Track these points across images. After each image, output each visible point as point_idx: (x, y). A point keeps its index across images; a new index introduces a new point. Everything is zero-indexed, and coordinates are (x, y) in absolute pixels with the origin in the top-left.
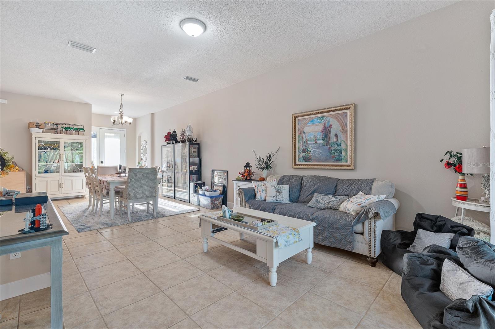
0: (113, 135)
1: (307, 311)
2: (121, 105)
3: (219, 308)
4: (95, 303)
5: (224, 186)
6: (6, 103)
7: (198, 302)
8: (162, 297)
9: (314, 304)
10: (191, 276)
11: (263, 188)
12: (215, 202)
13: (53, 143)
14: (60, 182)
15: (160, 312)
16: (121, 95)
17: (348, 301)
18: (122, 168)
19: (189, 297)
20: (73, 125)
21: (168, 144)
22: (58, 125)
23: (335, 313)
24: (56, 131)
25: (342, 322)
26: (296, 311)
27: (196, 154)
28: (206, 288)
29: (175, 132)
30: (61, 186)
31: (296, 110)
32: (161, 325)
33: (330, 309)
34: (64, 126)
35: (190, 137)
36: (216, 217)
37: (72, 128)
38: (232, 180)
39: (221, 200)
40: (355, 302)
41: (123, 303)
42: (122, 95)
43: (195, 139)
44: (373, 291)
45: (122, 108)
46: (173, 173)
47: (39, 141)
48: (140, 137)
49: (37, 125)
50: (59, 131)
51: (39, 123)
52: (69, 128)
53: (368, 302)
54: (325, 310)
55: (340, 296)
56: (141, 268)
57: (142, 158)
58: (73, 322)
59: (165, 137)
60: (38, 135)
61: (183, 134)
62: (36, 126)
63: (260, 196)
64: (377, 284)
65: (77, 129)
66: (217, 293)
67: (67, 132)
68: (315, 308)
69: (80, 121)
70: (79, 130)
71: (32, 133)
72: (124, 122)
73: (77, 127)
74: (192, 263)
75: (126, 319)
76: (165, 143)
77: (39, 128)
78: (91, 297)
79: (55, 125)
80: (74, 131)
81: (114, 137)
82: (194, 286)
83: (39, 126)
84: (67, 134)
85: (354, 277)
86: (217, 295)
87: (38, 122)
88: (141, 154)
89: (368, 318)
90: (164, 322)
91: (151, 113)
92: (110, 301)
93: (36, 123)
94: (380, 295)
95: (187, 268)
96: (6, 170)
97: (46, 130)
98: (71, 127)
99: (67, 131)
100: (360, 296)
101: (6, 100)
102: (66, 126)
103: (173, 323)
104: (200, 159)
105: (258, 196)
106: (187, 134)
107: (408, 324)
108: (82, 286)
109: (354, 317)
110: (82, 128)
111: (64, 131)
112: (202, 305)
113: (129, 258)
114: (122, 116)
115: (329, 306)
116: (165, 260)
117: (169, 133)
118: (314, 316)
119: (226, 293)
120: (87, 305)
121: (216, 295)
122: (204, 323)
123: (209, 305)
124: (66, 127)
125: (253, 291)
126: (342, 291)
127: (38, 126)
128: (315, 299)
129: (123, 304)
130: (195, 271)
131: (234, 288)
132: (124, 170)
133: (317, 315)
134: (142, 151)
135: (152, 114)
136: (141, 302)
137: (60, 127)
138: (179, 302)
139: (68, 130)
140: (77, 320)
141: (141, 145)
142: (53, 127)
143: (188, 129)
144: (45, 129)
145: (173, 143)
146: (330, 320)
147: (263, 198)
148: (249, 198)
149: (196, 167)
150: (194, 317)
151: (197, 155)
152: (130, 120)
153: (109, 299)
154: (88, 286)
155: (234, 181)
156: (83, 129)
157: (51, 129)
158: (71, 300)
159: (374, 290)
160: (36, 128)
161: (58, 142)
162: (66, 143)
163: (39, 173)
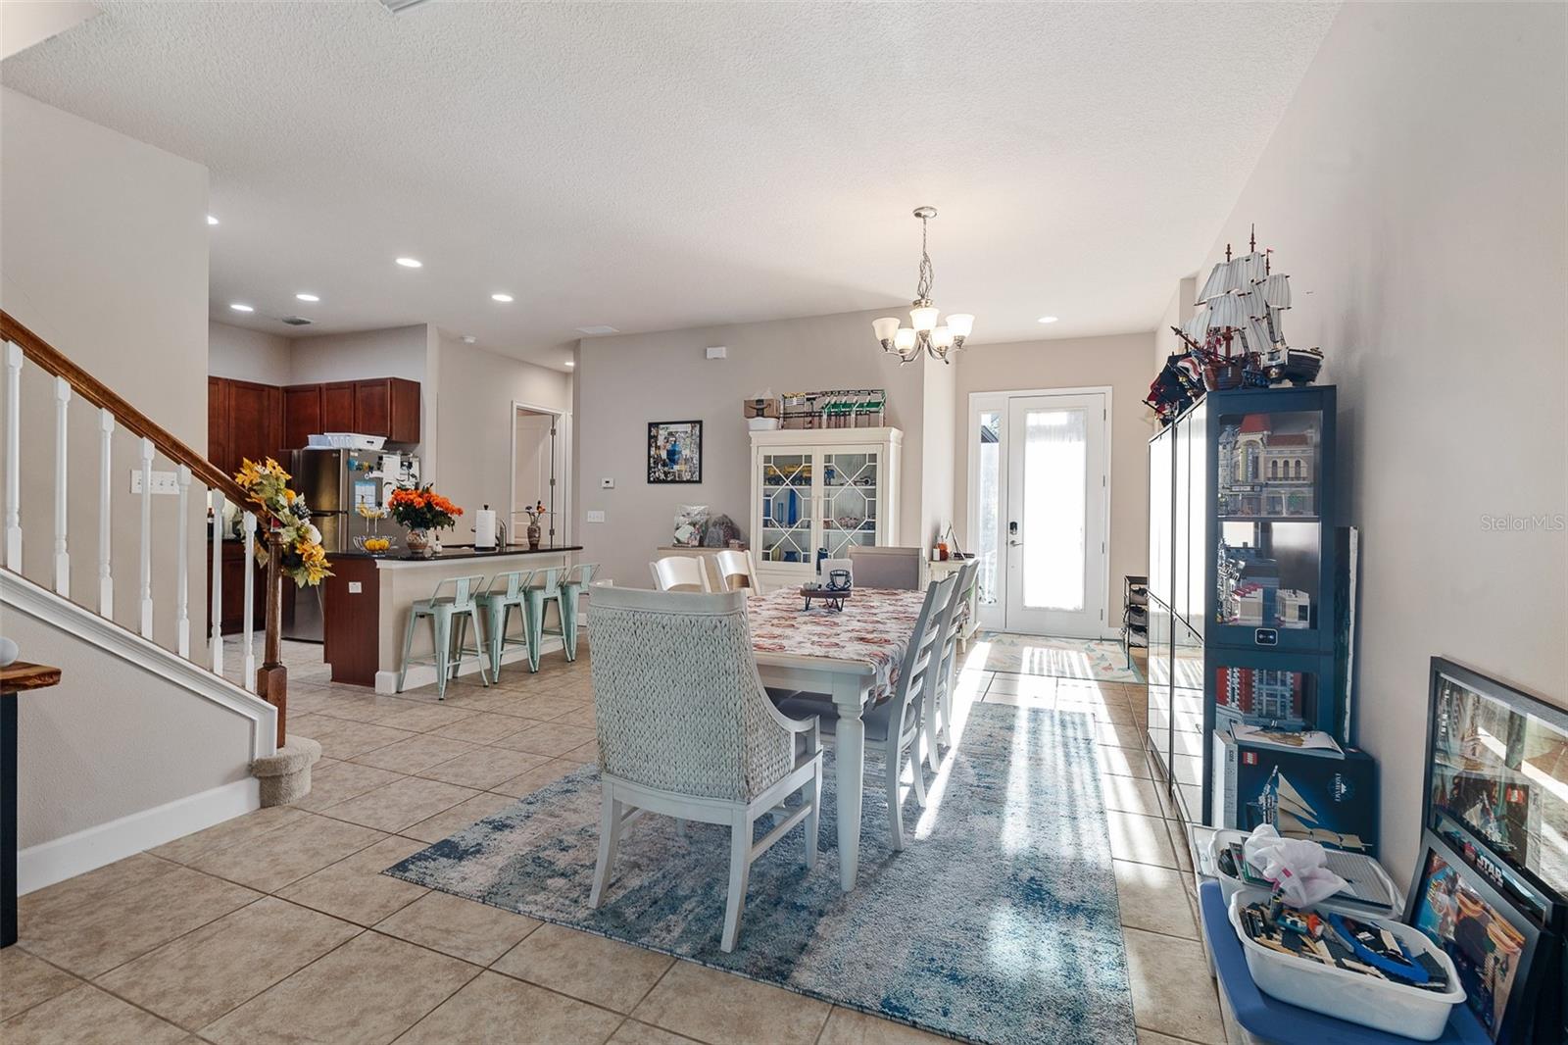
0: (1063, 419)
2: (926, 259)
6: (724, 356)
13: (796, 460)
16: (921, 213)
20: (856, 393)
21: (1165, 423)
22: (814, 399)
24: (810, 422)
34: (829, 400)
37: (851, 405)
42: (927, 212)
47: (767, 459)
49: (758, 407)
50: (815, 421)
51: (762, 401)
52: (845, 405)
60: (770, 439)
62: (758, 409)
65: (862, 405)
67: (837, 420)
70: (871, 408)
71: (750, 433)
77: (763, 416)
79: (808, 399)
80: (854, 415)
81: (1064, 429)
83: (763, 409)
84: (833, 427)
87: (760, 398)
93: (758, 401)
97: (787, 419)
98: (849, 399)
101: (724, 349)
110: (881, 400)
111: (825, 417)
124: (831, 405)
127: (759, 409)
137: (817, 405)
139: (839, 416)
142: (802, 408)
144: (786, 416)
145: (1169, 419)
156: (883, 404)
157: (800, 415)
160: (758, 415)
161: (809, 458)
162: (828, 458)
163: (766, 557)
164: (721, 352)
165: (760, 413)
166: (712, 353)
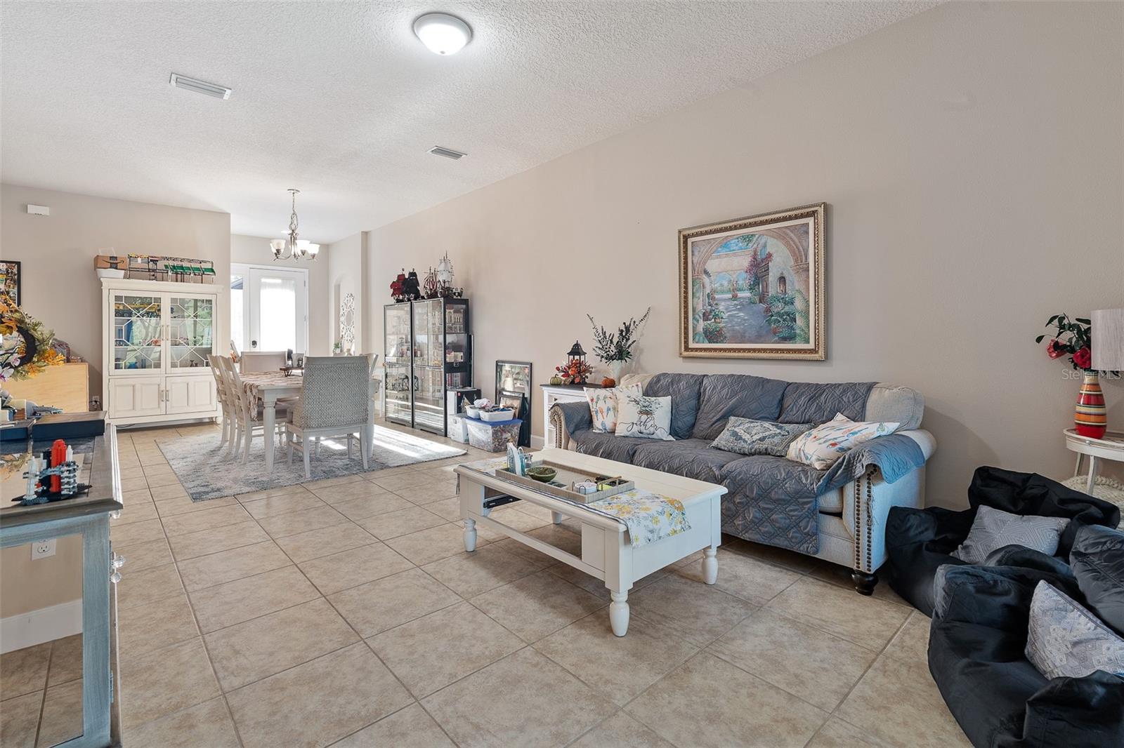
0: (279, 281)
1: (694, 698)
2: (294, 214)
3: (488, 683)
4: (212, 662)
5: (524, 399)
6: (47, 213)
7: (441, 668)
8: (362, 653)
9: (713, 682)
10: (433, 605)
11: (610, 403)
12: (502, 435)
13: (145, 301)
14: (163, 388)
15: (352, 689)
16: (293, 192)
17: (796, 676)
18: (294, 357)
19: (423, 655)
20: (190, 261)
21: (398, 301)
22: (157, 261)
23: (762, 705)
24: (153, 275)
25: (778, 727)
26: (670, 696)
27: (460, 326)
28: (462, 636)
29: (413, 274)
30: (163, 396)
31: (688, 221)
32: (353, 718)
33: (750, 695)
34: (171, 263)
35: (447, 285)
36: (492, 471)
37: (189, 268)
38: (541, 385)
39: (516, 430)
40: (813, 679)
41: (272, 664)
42: (295, 191)
43: (459, 291)
44: (860, 655)
45: (295, 221)
46: (410, 367)
47: (118, 298)
48: (338, 287)
49: (112, 261)
50: (159, 275)
51: (116, 258)
52: (182, 267)
53: (845, 681)
54: (738, 698)
55: (779, 663)
56: (322, 586)
57: (343, 333)
58: (160, 706)
59: (391, 287)
60: (115, 284)
61: (432, 280)
62: (111, 263)
63: (601, 422)
64: (873, 637)
65: (198, 269)
66: (486, 648)
67: (177, 276)
68: (713, 690)
69: (206, 253)
70: (202, 272)
71: (101, 279)
72: (300, 253)
73: (198, 266)
74: (438, 577)
75: (277, 703)
76: (392, 301)
77: (116, 268)
78: (204, 648)
79: (151, 260)
80: (192, 275)
81: (282, 286)
82: (436, 631)
83: (117, 263)
84: (177, 281)
85: (817, 619)
86: (487, 653)
87: (115, 256)
88: (342, 326)
89: (842, 719)
90: (359, 713)
91: (362, 232)
92: (247, 658)
93: (111, 257)
94: (876, 665)
95: (425, 588)
96: (38, 361)
97: (131, 273)
98: (185, 264)
99: (177, 273)
100: (826, 666)
101: (48, 209)
102: (176, 263)
103: (381, 714)
104: (471, 336)
105: (598, 423)
106: (441, 278)
107: (941, 739)
108: (189, 623)
109: (807, 716)
110: (210, 267)
111: (170, 274)
112: (451, 674)
113: (297, 562)
114: (295, 239)
115: (749, 688)
116: (377, 568)
117: (401, 277)
118: (710, 710)
119: (508, 647)
120: (194, 666)
121: (484, 653)
122: (450, 716)
123: (465, 675)
124: (174, 266)
125: (570, 646)
126: (785, 651)
127: (114, 263)
128: (718, 669)
129: (272, 667)
130: (443, 595)
131: (528, 637)
132: (299, 360)
133: (718, 707)
134: (342, 319)
135: (366, 235)
136: (312, 665)
137: (161, 265)
138: (399, 665)
139: (180, 272)
140: (168, 699)
141: (342, 304)
142: (146, 266)
143: (442, 267)
144: (130, 270)
145: (409, 300)
146: (747, 722)
147: (609, 426)
148: (577, 428)
149: (462, 354)
150: (428, 702)
151: (462, 326)
152: (314, 249)
153: (244, 656)
154: (201, 625)
155: (544, 388)
156: (212, 270)
157: (142, 270)
158: (161, 655)
159: (862, 653)
160: (111, 267)
161: (158, 300)
162: (174, 300)
163: (117, 367)
164: (45, 211)
165: (114, 266)
166: (32, 209)
